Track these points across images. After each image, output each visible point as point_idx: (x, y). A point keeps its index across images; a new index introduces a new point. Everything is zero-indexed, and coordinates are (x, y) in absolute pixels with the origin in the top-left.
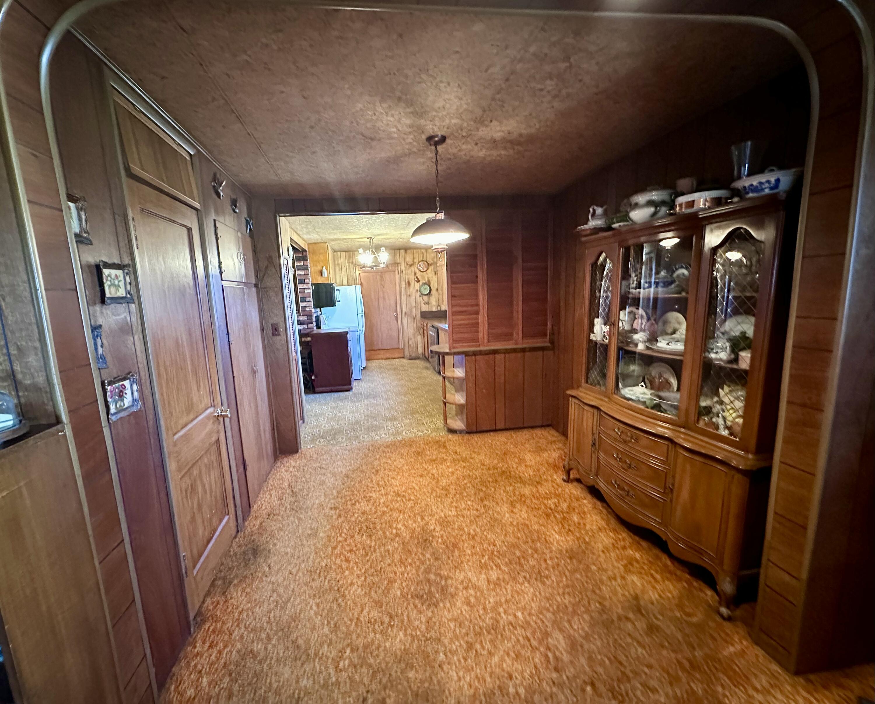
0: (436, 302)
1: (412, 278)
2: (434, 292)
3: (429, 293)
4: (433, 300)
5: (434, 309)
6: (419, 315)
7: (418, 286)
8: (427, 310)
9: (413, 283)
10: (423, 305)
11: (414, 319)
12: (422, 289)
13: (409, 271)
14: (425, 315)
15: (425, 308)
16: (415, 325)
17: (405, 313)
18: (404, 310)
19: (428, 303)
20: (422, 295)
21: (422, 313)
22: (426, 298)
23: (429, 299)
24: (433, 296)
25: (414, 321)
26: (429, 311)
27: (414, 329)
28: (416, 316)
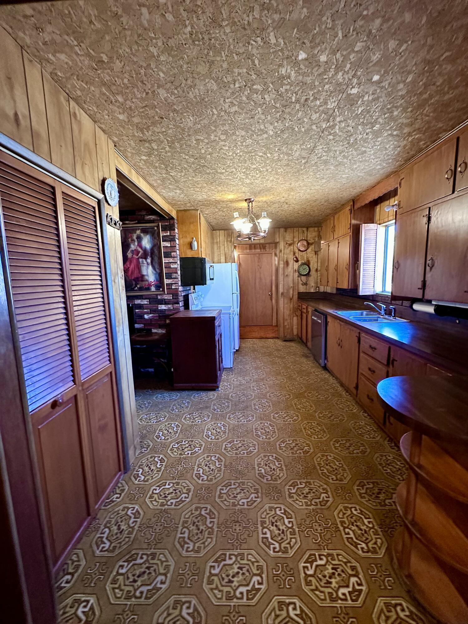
0: (315, 283)
1: (291, 258)
2: (313, 272)
3: (308, 275)
4: (312, 282)
5: (312, 290)
6: (296, 297)
7: (296, 266)
8: (305, 291)
9: (291, 262)
10: (301, 286)
11: (291, 299)
12: (301, 269)
13: (287, 251)
14: (303, 297)
15: (302, 289)
16: (292, 306)
17: (282, 294)
18: (281, 290)
19: (305, 284)
20: (300, 275)
21: (299, 293)
22: (304, 278)
23: (307, 280)
24: (312, 277)
25: (291, 302)
26: (306, 292)
27: (290, 310)
28: (293, 297)
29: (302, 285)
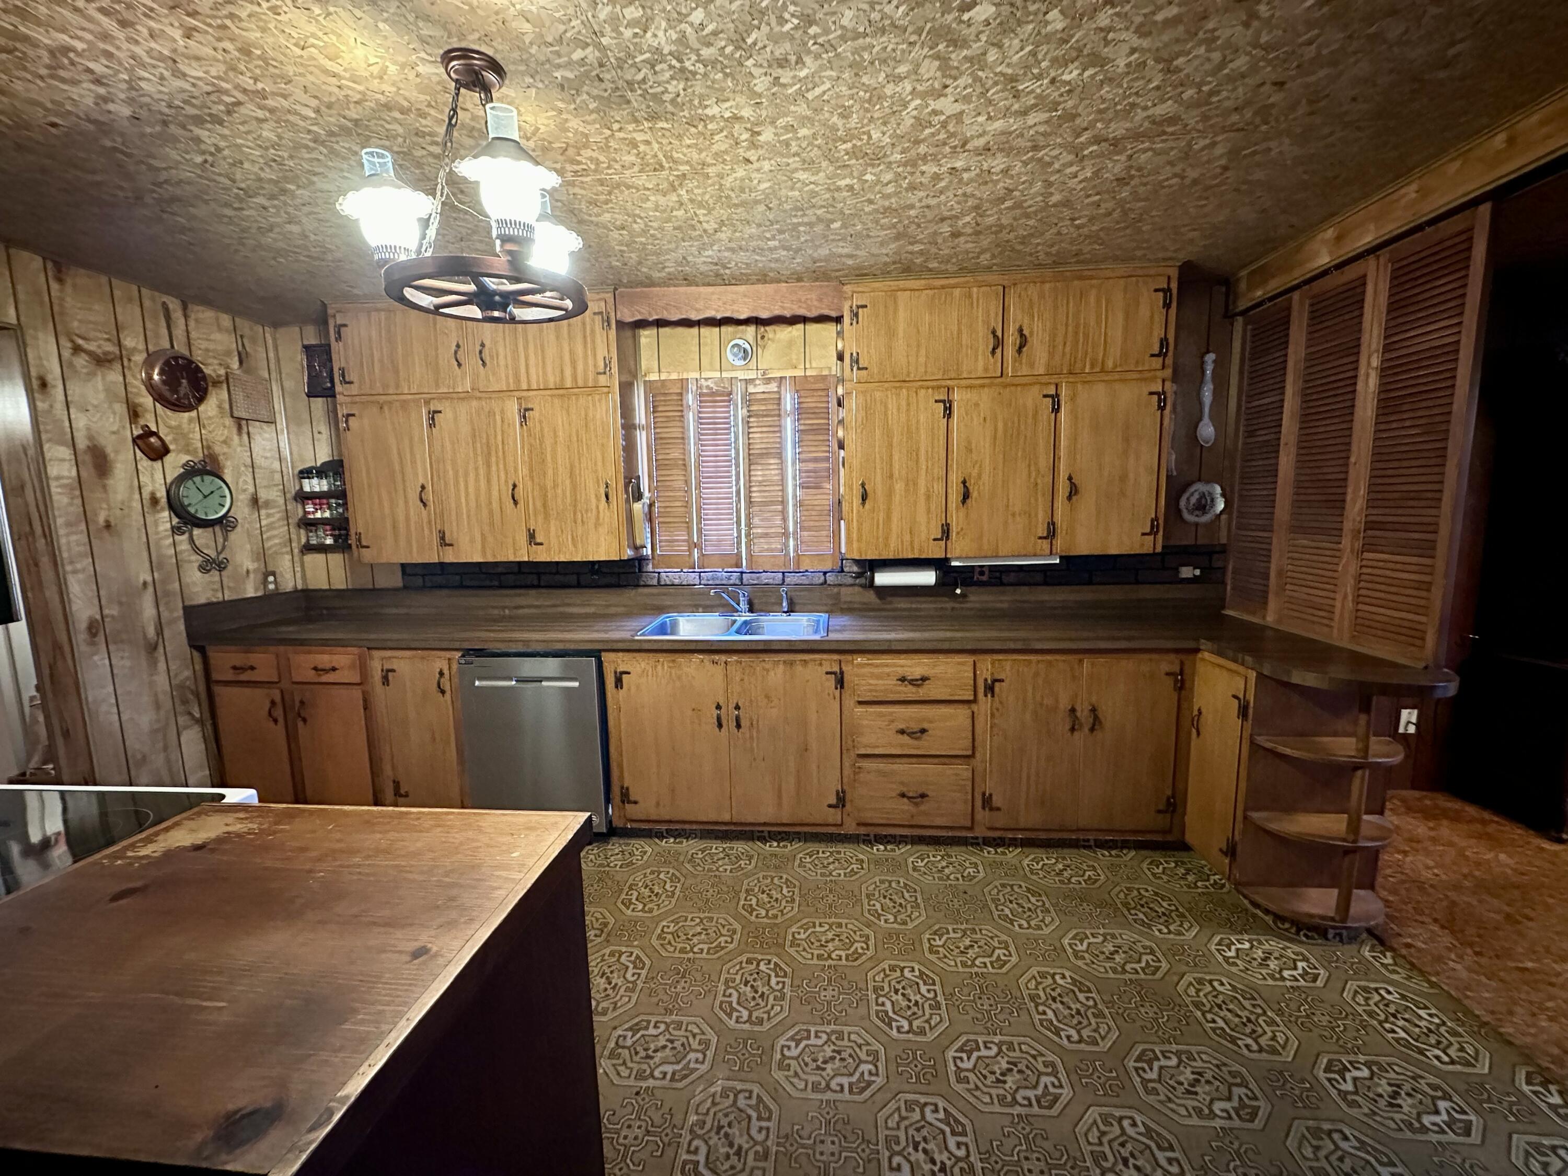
0: (254, 554)
1: (117, 432)
4: (243, 547)
5: (251, 589)
6: (177, 632)
7: (157, 480)
8: (216, 597)
10: (195, 576)
11: (154, 647)
12: (187, 497)
14: (211, 627)
15: (203, 589)
16: (162, 680)
18: (85, 609)
19: (215, 563)
20: (187, 524)
21: (191, 612)
22: (207, 535)
23: (225, 543)
25: (153, 663)
26: (224, 603)
27: (158, 706)
28: (160, 631)
29: (203, 569)
